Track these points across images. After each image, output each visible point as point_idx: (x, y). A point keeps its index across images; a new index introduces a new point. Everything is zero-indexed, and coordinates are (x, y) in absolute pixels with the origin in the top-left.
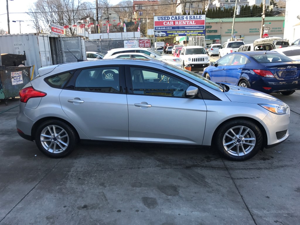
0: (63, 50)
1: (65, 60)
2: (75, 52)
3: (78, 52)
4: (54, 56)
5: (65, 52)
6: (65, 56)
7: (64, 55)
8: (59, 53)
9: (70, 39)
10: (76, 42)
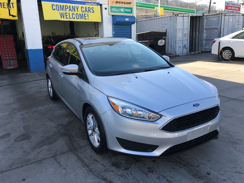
0: (205, 27)
1: (205, 36)
2: (215, 29)
3: (217, 28)
4: (197, 32)
5: (206, 29)
6: (206, 33)
7: (205, 31)
8: (201, 29)
9: (212, 16)
10: (217, 19)
